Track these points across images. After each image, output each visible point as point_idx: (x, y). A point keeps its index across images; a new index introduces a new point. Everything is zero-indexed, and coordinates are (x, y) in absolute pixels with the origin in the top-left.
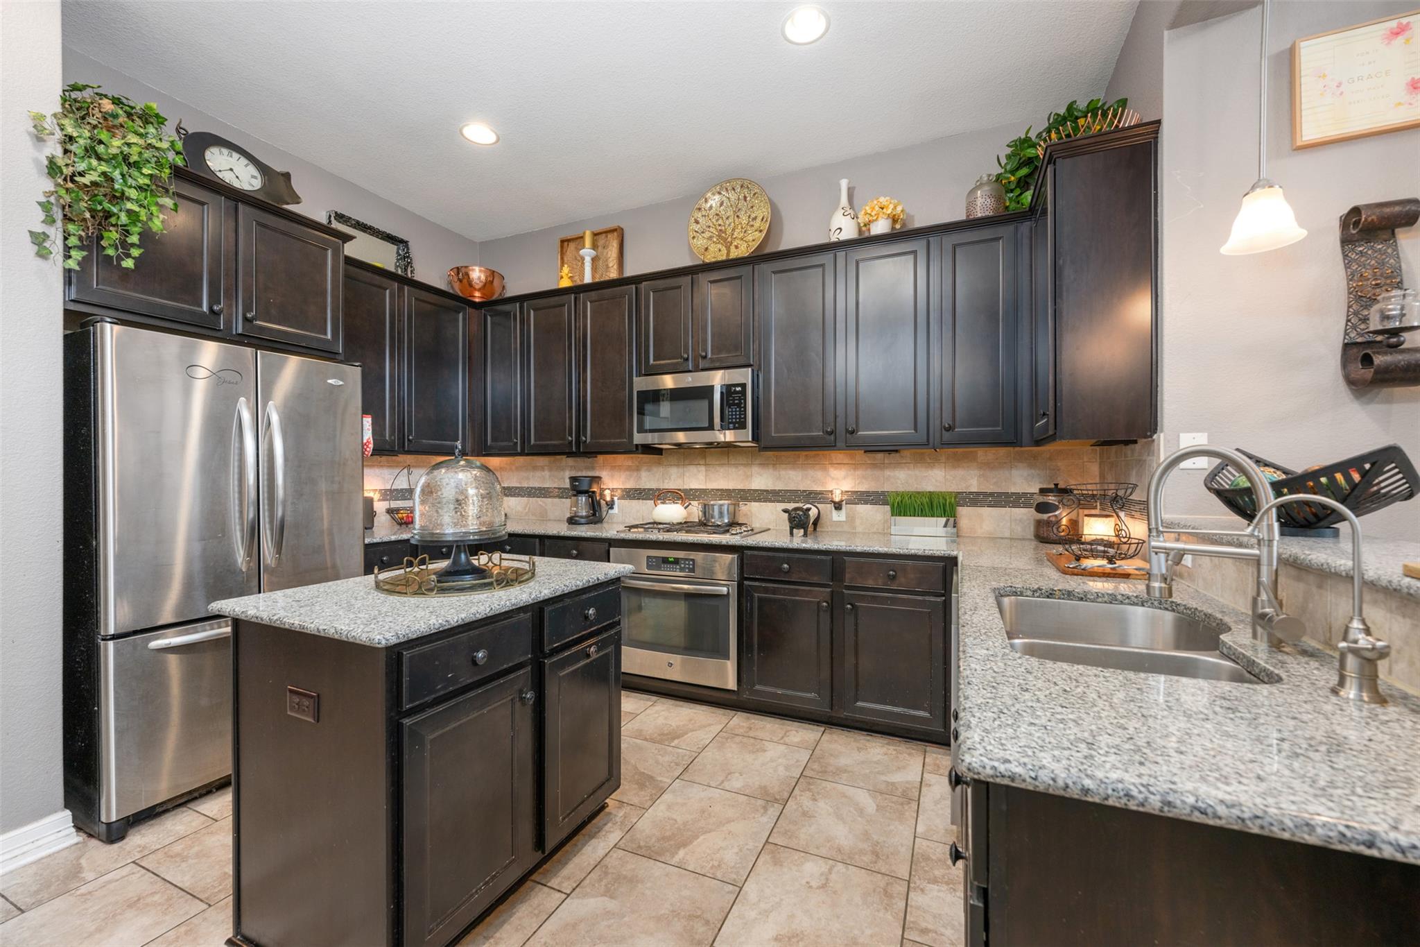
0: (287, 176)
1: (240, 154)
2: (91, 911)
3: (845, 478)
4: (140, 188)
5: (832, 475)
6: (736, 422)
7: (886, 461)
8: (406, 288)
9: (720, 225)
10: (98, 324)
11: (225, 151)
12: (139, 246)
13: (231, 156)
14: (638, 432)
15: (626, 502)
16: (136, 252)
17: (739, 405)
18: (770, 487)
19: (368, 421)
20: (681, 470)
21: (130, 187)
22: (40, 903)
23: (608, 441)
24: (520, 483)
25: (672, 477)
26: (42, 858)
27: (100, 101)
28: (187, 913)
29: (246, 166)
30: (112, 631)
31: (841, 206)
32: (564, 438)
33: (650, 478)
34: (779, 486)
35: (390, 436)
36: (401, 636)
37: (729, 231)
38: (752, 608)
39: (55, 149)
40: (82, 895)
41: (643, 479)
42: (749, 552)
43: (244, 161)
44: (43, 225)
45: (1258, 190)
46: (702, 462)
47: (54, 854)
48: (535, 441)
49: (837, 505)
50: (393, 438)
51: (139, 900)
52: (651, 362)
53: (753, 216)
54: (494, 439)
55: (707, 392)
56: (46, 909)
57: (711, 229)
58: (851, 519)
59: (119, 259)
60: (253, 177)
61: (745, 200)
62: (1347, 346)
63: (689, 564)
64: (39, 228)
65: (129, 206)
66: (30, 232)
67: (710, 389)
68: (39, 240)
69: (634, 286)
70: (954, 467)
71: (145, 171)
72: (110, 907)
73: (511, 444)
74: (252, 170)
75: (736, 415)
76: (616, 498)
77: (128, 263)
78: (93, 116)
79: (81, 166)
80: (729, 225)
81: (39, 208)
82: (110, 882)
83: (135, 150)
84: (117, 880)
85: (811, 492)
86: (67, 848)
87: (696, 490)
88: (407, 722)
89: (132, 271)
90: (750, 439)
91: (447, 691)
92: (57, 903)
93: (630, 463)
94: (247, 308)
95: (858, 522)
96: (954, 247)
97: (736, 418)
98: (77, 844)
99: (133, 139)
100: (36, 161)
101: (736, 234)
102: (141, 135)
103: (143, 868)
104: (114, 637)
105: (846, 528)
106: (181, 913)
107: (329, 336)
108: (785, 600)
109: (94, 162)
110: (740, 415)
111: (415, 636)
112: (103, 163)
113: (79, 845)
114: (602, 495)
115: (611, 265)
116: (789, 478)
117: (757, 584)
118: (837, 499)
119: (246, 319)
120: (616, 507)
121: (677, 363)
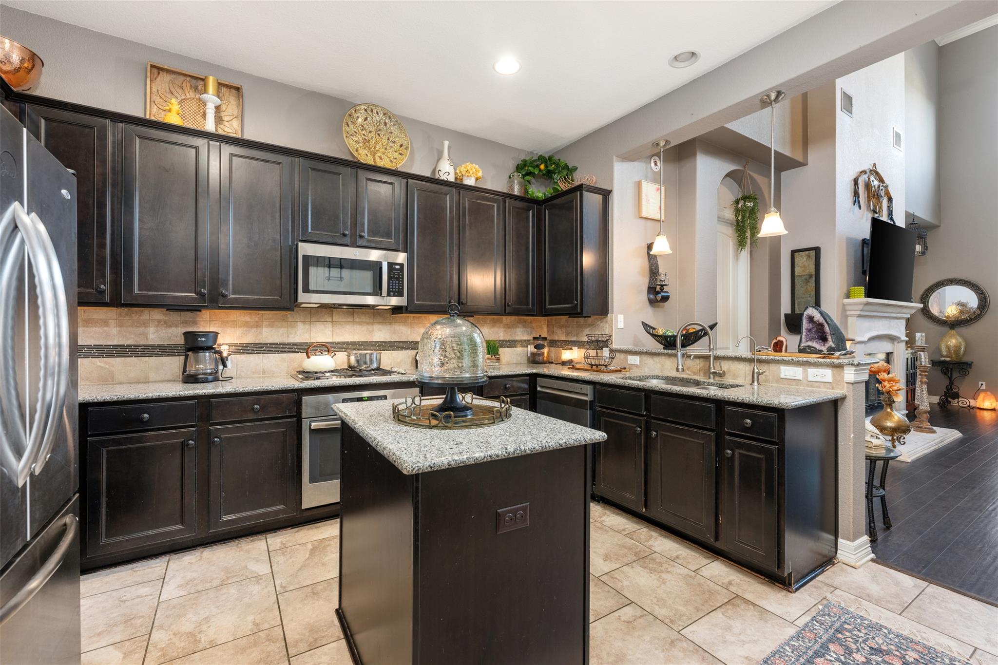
6: (396, 292)
9: (364, 135)
14: (303, 292)
15: (242, 357)
17: (398, 279)
18: (388, 339)
23: (256, 297)
37: (372, 143)
48: (140, 290)
52: (310, 230)
55: (377, 265)
61: (385, 125)
62: (649, 288)
67: (380, 264)
70: (493, 326)
75: (396, 286)
80: (372, 138)
93: (247, 319)
96: (513, 208)
97: (396, 289)
101: (377, 148)
110: (399, 286)
115: (225, 119)
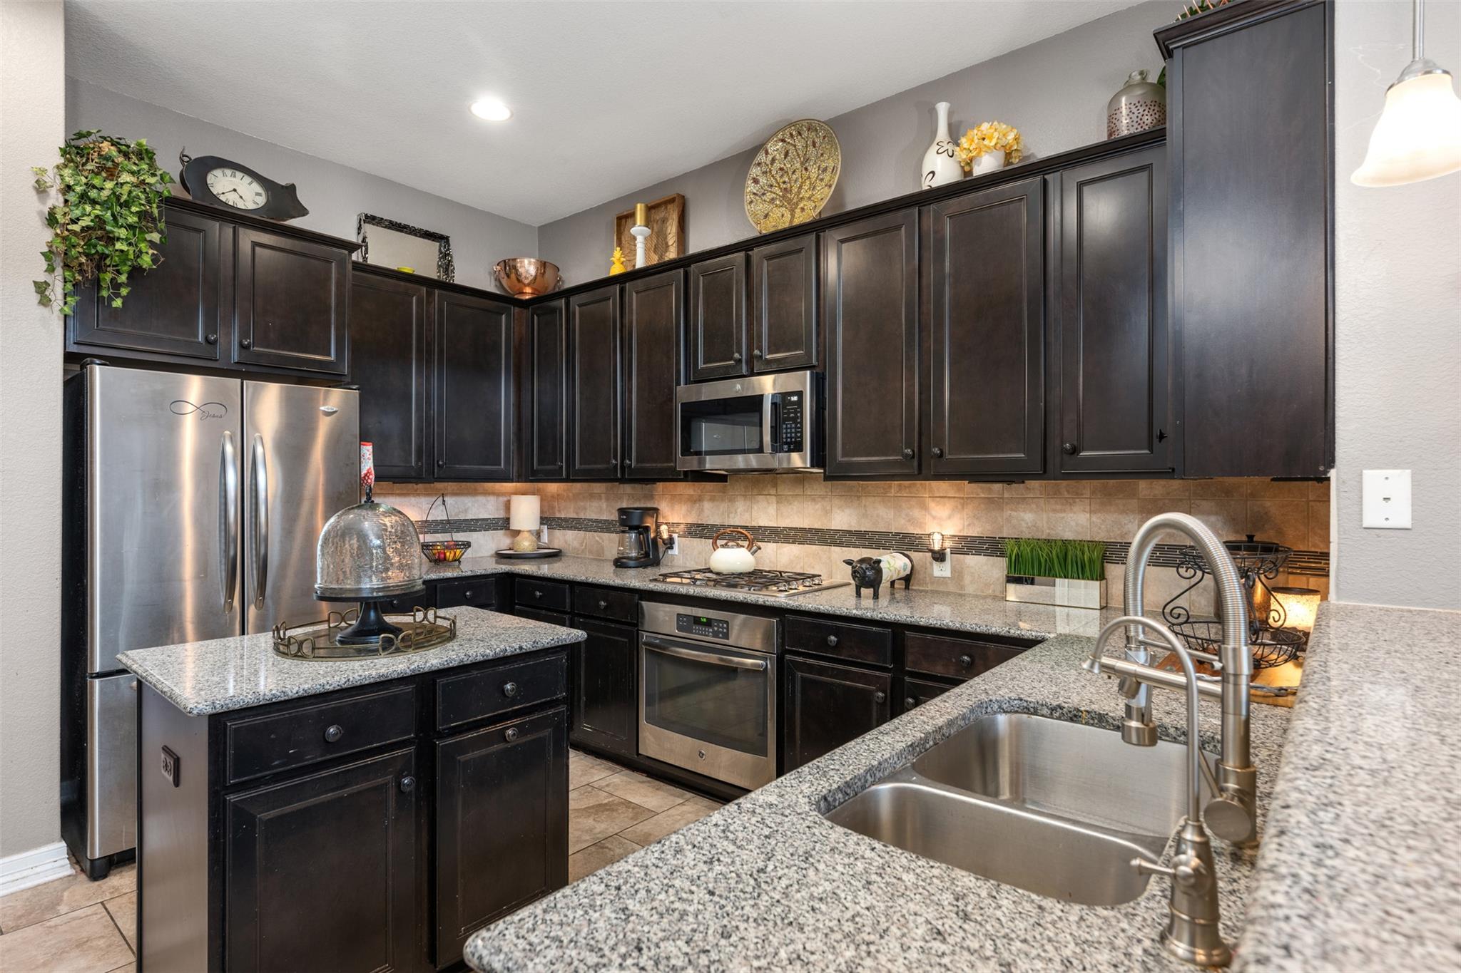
0: (291, 189)
1: (242, 172)
2: (49, 944)
3: (949, 517)
4: (130, 227)
5: (934, 513)
6: (792, 443)
7: (1006, 495)
8: (437, 291)
9: (784, 182)
10: (88, 366)
11: (228, 172)
12: (127, 285)
13: (235, 176)
14: (683, 455)
15: (687, 541)
16: (124, 291)
17: (794, 420)
19: (368, 451)
20: (748, 503)
21: (122, 226)
22: (17, 928)
23: (654, 465)
24: (577, 513)
25: (739, 510)
26: (39, 885)
27: (101, 145)
28: (116, 963)
29: (250, 184)
30: (97, 669)
31: (937, 140)
32: (609, 462)
33: (712, 513)
34: (865, 526)
35: (417, 462)
36: (218, 706)
37: (795, 190)
38: (793, 692)
39: (57, 199)
40: (50, 927)
41: (706, 511)
42: (791, 617)
43: (247, 179)
44: (47, 273)
45: (1410, 81)
46: (773, 491)
47: (49, 882)
48: (581, 464)
49: (938, 556)
50: (420, 464)
51: (87, 941)
52: (701, 365)
53: (824, 165)
54: (540, 463)
55: (755, 402)
56: (17, 935)
57: (774, 189)
58: (958, 574)
59: (110, 299)
60: (258, 194)
61: (814, 146)
63: (723, 628)
64: (42, 278)
65: (119, 246)
66: (34, 282)
67: (759, 399)
68: (41, 288)
69: (682, 271)
70: (1103, 505)
71: (134, 209)
72: (63, 944)
73: (557, 467)
74: (256, 187)
75: (791, 433)
76: (675, 536)
77: (118, 303)
78: (92, 160)
79: (77, 212)
80: (796, 181)
81: (43, 258)
82: (74, 919)
83: (126, 188)
84: (81, 918)
85: (906, 536)
86: (61, 878)
87: (766, 528)
88: (231, 798)
89: (121, 309)
90: (808, 466)
91: (289, 768)
92: (29, 932)
93: (691, 492)
94: (244, 334)
95: (967, 579)
96: (1081, 186)
97: (791, 438)
98: (70, 876)
99: (126, 177)
100: (40, 213)
101: (803, 193)
102: (133, 173)
103: (106, 909)
104: (99, 675)
105: (952, 588)
106: (112, 962)
107: (333, 358)
108: (833, 684)
109: (88, 208)
110: (796, 432)
111: (237, 707)
112: (98, 207)
113: (71, 878)
114: (658, 532)
115: (670, 243)
116: (878, 516)
117: (801, 659)
118: (937, 547)
119: (242, 346)
120: (676, 546)
121: (727, 366)
